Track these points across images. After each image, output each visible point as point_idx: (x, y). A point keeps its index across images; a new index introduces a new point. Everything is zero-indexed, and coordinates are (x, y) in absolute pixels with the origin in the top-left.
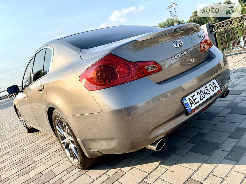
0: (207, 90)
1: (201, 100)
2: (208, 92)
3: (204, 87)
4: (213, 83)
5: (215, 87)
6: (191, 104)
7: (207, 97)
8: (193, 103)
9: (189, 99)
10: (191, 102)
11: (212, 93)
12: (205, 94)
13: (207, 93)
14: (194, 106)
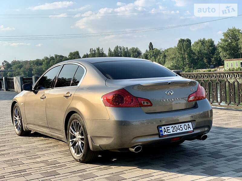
0: (181, 127)
1: (173, 132)
2: (181, 129)
3: (179, 125)
4: (188, 124)
5: (188, 128)
6: (164, 132)
7: (178, 131)
8: (166, 131)
9: (164, 128)
10: (165, 131)
11: (184, 130)
12: (178, 129)
13: (179, 129)
14: (166, 134)
